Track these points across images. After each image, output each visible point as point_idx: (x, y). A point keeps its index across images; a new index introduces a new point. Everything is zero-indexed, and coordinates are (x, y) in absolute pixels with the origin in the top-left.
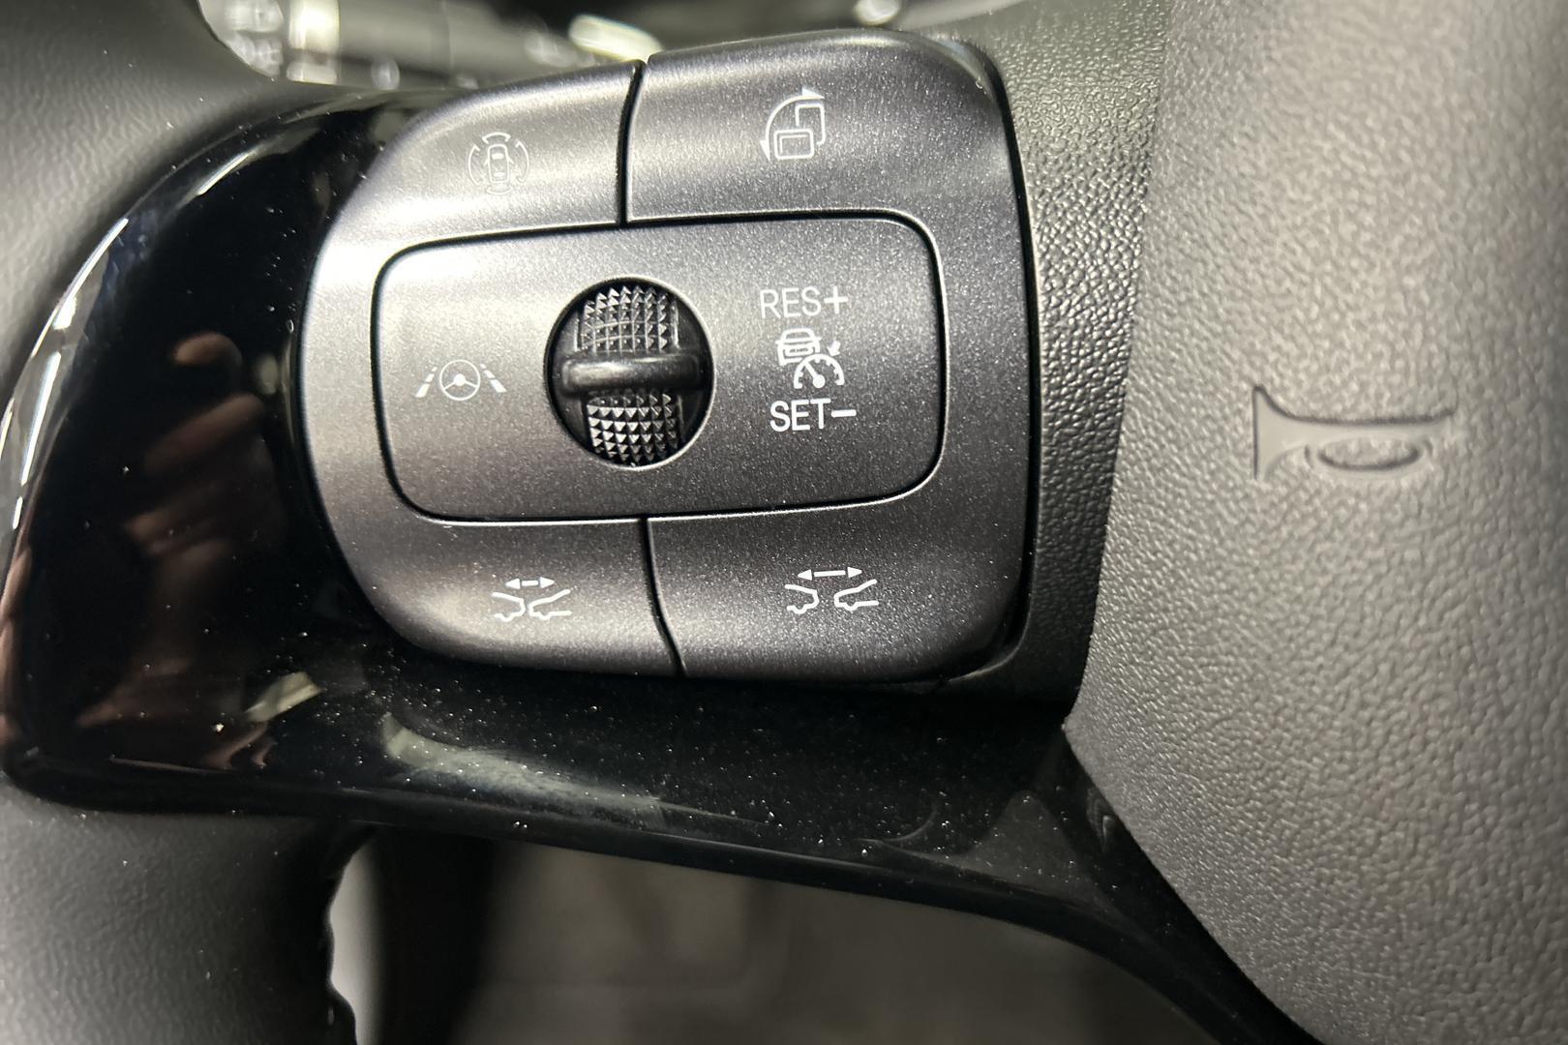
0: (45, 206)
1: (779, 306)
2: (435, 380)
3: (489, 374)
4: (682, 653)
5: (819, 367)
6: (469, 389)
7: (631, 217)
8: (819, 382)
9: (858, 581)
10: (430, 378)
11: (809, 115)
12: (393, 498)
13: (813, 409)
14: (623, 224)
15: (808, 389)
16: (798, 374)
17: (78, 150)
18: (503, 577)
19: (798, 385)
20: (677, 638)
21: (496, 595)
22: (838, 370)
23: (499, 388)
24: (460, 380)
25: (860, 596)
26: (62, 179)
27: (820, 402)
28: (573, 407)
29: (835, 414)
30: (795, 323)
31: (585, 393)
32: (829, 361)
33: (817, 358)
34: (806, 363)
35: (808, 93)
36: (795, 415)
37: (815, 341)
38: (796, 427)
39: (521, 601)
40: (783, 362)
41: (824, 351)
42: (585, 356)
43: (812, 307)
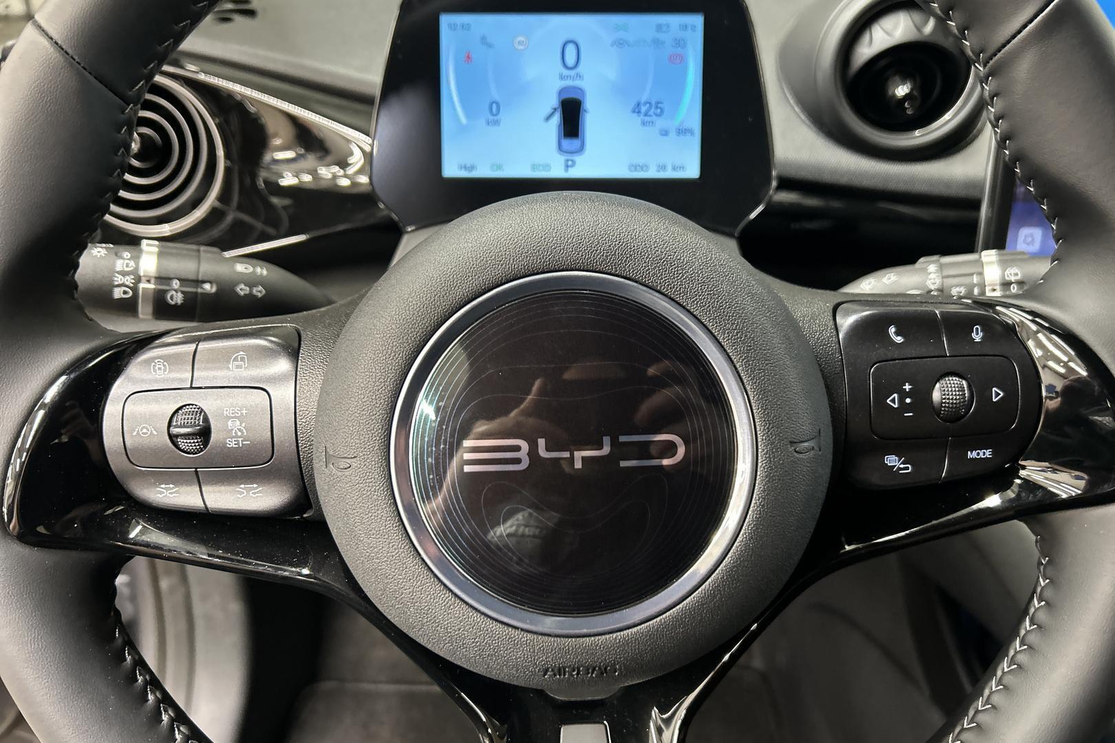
0: (30, 386)
1: (229, 413)
2: (138, 431)
3: (153, 429)
4: (209, 509)
5: (239, 430)
6: (147, 433)
7: (193, 386)
8: (239, 434)
9: (257, 488)
10: (137, 430)
11: (242, 359)
12: (128, 461)
13: (238, 441)
14: (192, 388)
15: (237, 436)
16: (234, 432)
17: (40, 369)
18: (160, 484)
19: (234, 435)
20: (207, 503)
21: (158, 489)
22: (244, 431)
23: (155, 433)
24: (145, 431)
25: (257, 492)
26: (35, 378)
27: (240, 439)
28: (174, 439)
29: (244, 443)
30: (233, 418)
31: (177, 436)
32: (242, 428)
33: (239, 427)
34: (236, 429)
35: (241, 353)
36: (234, 443)
37: (238, 423)
38: (234, 446)
39: (165, 491)
40: (230, 428)
41: (241, 426)
42: (177, 427)
43: (238, 413)
